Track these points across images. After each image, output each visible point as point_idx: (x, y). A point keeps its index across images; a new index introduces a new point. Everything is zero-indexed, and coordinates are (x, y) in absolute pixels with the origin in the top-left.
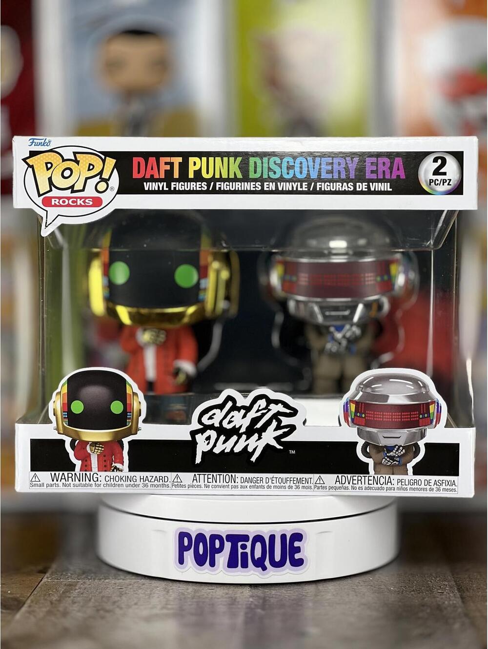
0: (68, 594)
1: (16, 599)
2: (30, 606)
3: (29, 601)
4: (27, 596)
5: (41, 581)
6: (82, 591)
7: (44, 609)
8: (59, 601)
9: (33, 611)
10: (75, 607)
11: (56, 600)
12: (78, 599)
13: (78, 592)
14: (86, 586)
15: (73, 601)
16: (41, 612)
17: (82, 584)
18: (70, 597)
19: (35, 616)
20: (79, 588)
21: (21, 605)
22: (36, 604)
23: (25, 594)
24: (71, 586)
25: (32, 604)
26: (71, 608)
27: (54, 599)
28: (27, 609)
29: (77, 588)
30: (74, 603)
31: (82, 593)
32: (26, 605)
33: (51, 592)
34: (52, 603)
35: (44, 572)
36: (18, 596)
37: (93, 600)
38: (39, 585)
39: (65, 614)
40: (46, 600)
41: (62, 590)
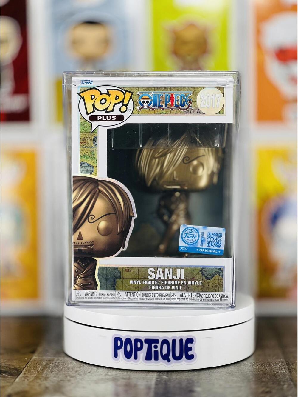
0: (48, 366)
1: (16, 369)
2: (25, 374)
3: (24, 371)
4: (23, 367)
5: (31, 358)
6: (56, 364)
7: (34, 376)
8: (43, 370)
9: (27, 377)
10: (53, 374)
11: (40, 370)
12: (55, 369)
13: (54, 365)
14: (59, 361)
15: (51, 370)
16: (32, 377)
17: (56, 360)
18: (49, 368)
19: (28, 380)
20: (55, 363)
21: (20, 373)
22: (28, 372)
23: (22, 366)
24: (50, 361)
25: (26, 372)
26: (50, 375)
27: (40, 369)
28: (23, 375)
29: (54, 362)
30: (52, 372)
31: (57, 366)
32: (22, 373)
33: (37, 365)
34: (38, 372)
35: (33, 352)
36: (18, 367)
37: (63, 370)
38: (31, 361)
39: (46, 378)
40: (34, 369)
41: (44, 364)
